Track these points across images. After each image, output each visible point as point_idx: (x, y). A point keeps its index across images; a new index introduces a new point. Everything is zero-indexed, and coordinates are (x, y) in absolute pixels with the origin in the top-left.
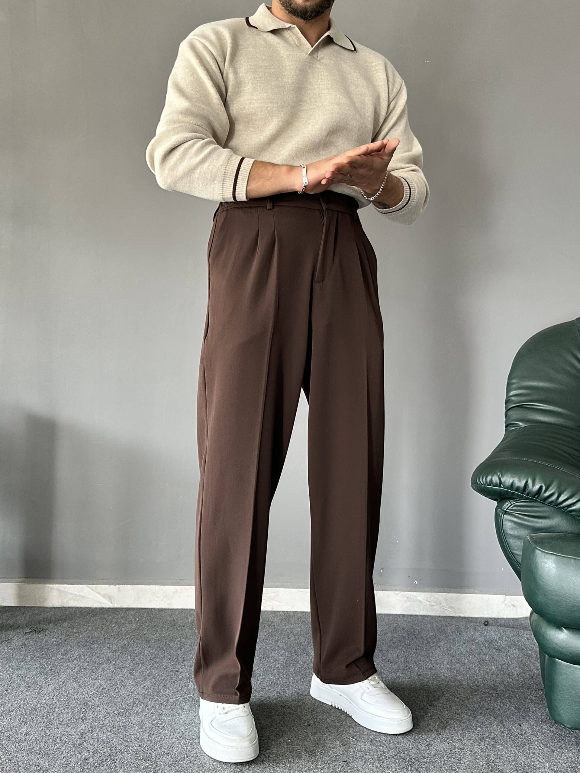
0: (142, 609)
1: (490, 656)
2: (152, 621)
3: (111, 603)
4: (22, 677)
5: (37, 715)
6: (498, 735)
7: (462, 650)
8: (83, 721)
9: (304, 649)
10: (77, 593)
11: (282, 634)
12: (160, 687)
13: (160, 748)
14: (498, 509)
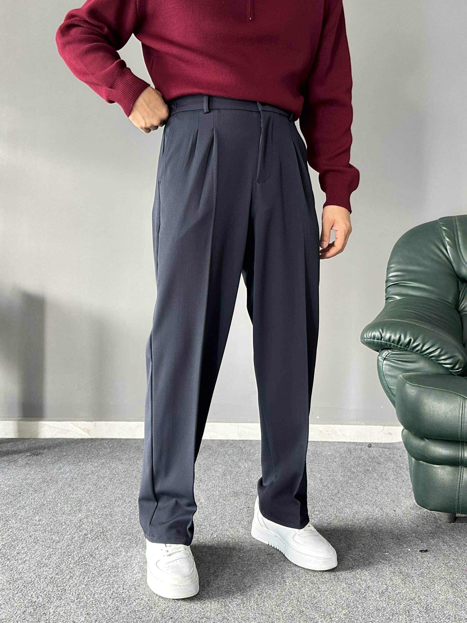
0: (113, 439)
1: (373, 468)
2: (122, 447)
3: (89, 435)
4: (30, 485)
5: (45, 509)
6: (379, 517)
7: (352, 463)
8: (80, 512)
9: (237, 464)
10: (63, 428)
11: (219, 454)
14: (380, 357)
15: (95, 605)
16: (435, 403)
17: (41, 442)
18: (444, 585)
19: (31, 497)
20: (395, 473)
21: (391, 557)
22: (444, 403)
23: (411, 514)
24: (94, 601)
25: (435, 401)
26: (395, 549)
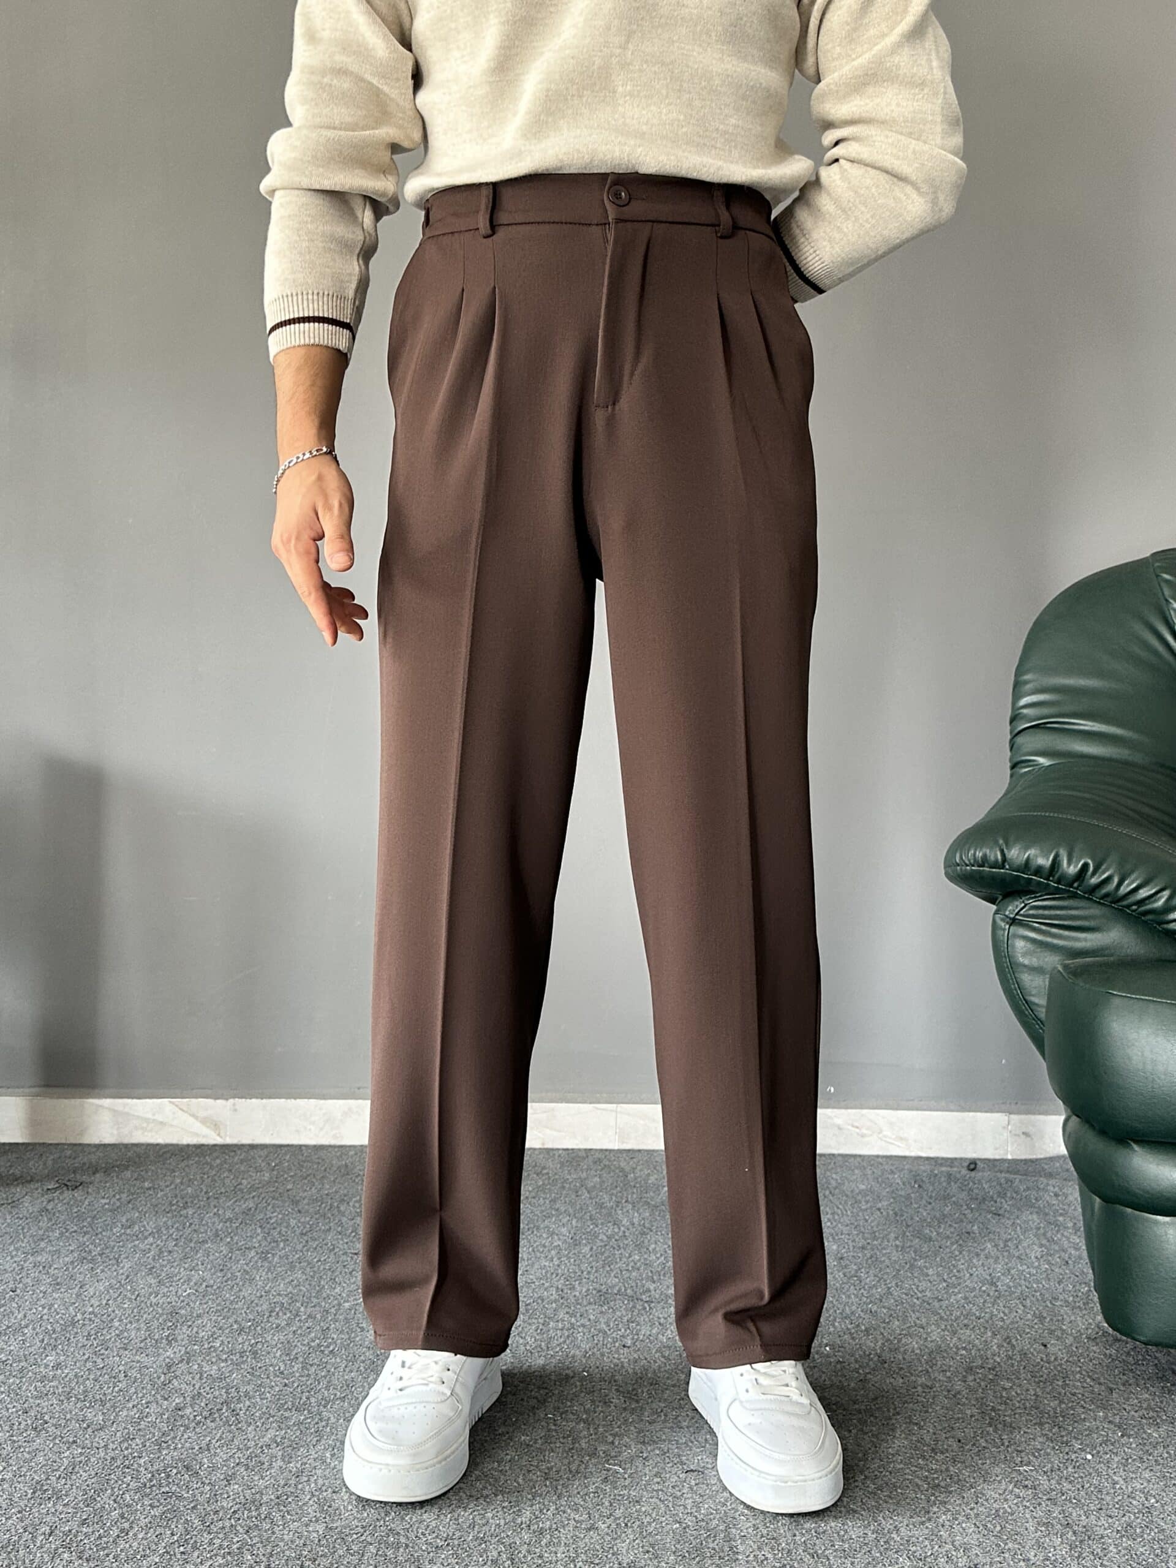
0: (281, 1146)
1: (981, 1226)
2: (302, 1166)
3: (219, 1135)
4: (44, 1267)
5: (77, 1333)
6: (1002, 1364)
7: (925, 1214)
8: (169, 1343)
9: (610, 1214)
10: (149, 1116)
11: (564, 1187)
12: (322, 1283)
13: (327, 1388)
14: (998, 916)
16: (1159, 1039)
17: (89, 1153)
19: (43, 1301)
20: (1044, 1242)
21: (1037, 1479)
23: (1092, 1355)
26: (1048, 1454)
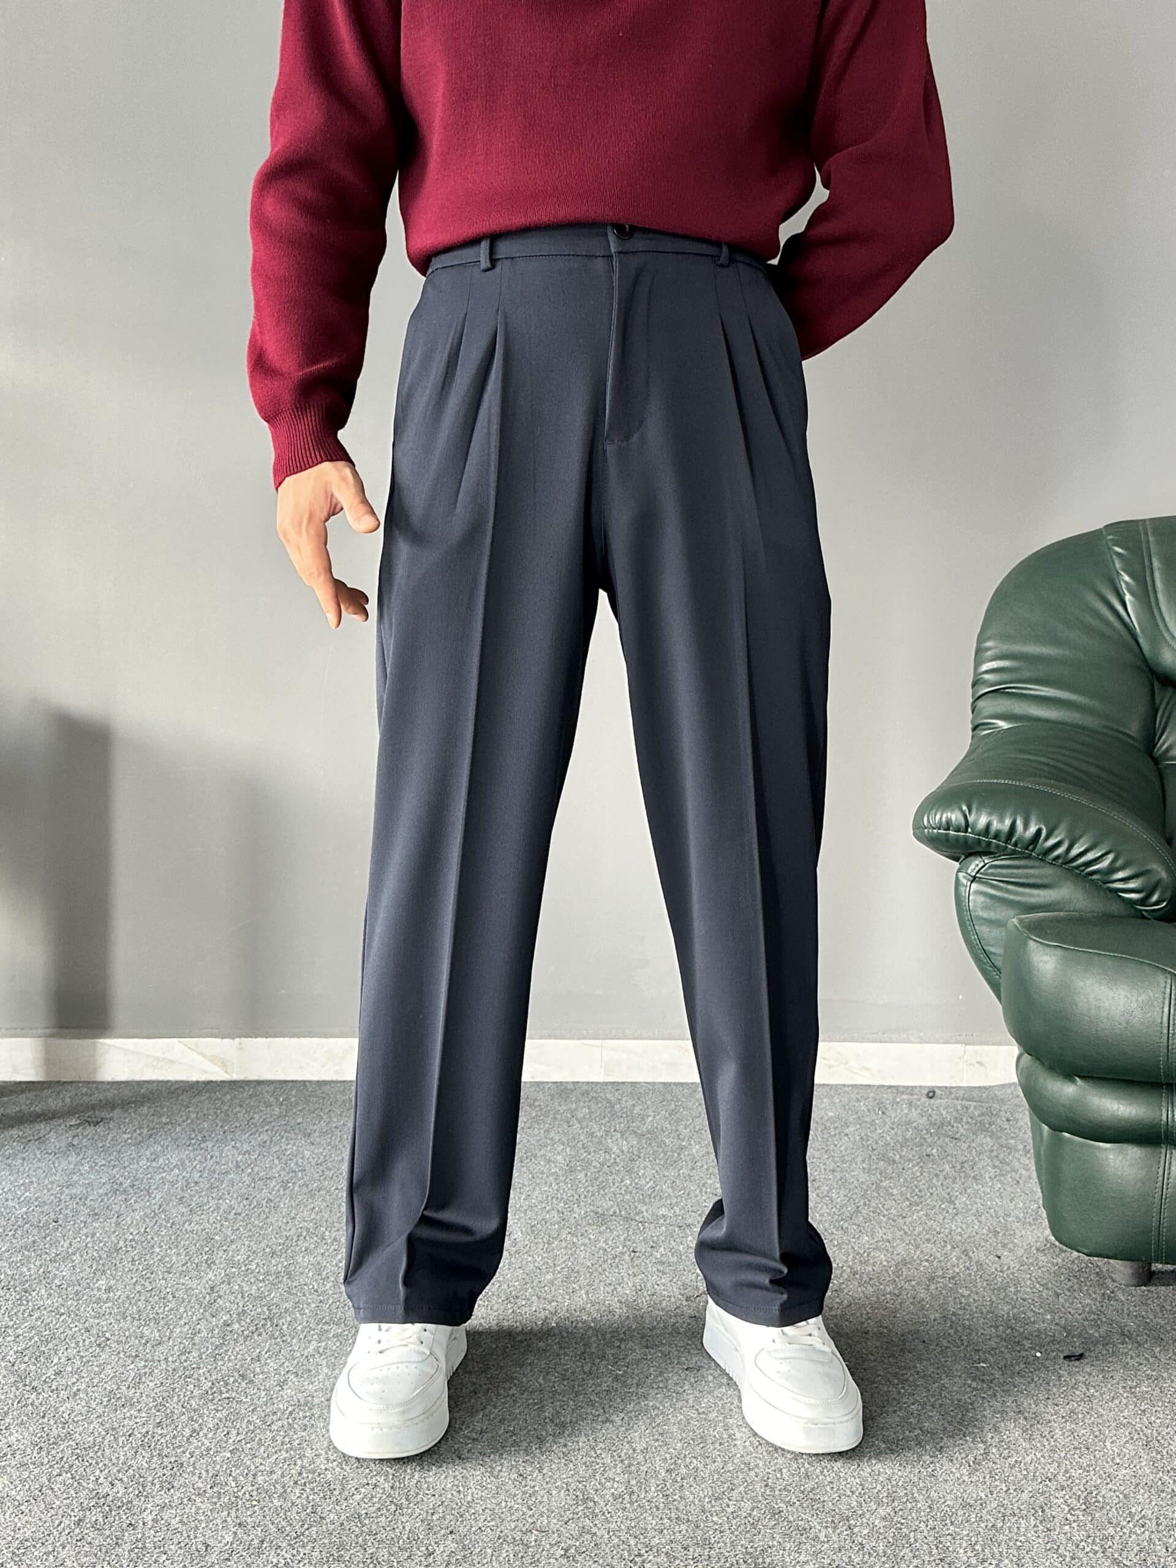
0: (286, 1082)
1: (940, 1149)
2: (309, 1101)
3: (226, 1072)
4: (80, 1199)
5: (122, 1259)
6: (961, 1274)
7: (889, 1139)
8: (209, 1266)
9: (601, 1143)
10: (159, 1054)
11: (555, 1119)
14: (961, 875)
15: (259, 1501)
16: (1102, 988)
17: (104, 1090)
18: (1127, 1442)
19: (85, 1231)
20: (998, 1163)
21: (993, 1374)
22: (1124, 989)
23: (1040, 1264)
24: (254, 1493)
25: (1101, 984)
26: (1002, 1352)
